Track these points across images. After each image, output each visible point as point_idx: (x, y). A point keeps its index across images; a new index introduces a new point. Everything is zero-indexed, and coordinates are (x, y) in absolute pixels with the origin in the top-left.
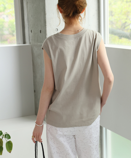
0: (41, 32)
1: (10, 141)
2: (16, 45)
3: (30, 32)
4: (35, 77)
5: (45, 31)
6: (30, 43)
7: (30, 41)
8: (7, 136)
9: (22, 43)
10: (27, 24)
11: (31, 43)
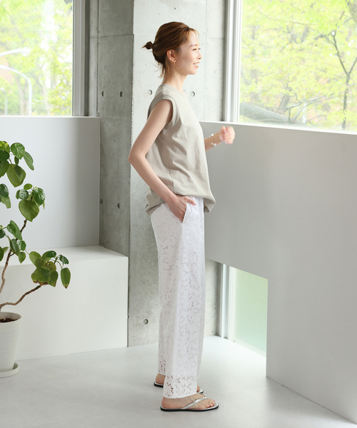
0: (121, 96)
1: (67, 268)
3: (100, 95)
4: (103, 175)
5: (131, 93)
6: (98, 114)
7: (99, 111)
8: (63, 259)
9: (83, 114)
10: (96, 80)
11: (101, 115)
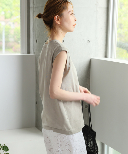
1: (8, 153)
2: (19, 54)
3: (35, 42)
8: (5, 148)
9: (27, 52)
11: (36, 54)
